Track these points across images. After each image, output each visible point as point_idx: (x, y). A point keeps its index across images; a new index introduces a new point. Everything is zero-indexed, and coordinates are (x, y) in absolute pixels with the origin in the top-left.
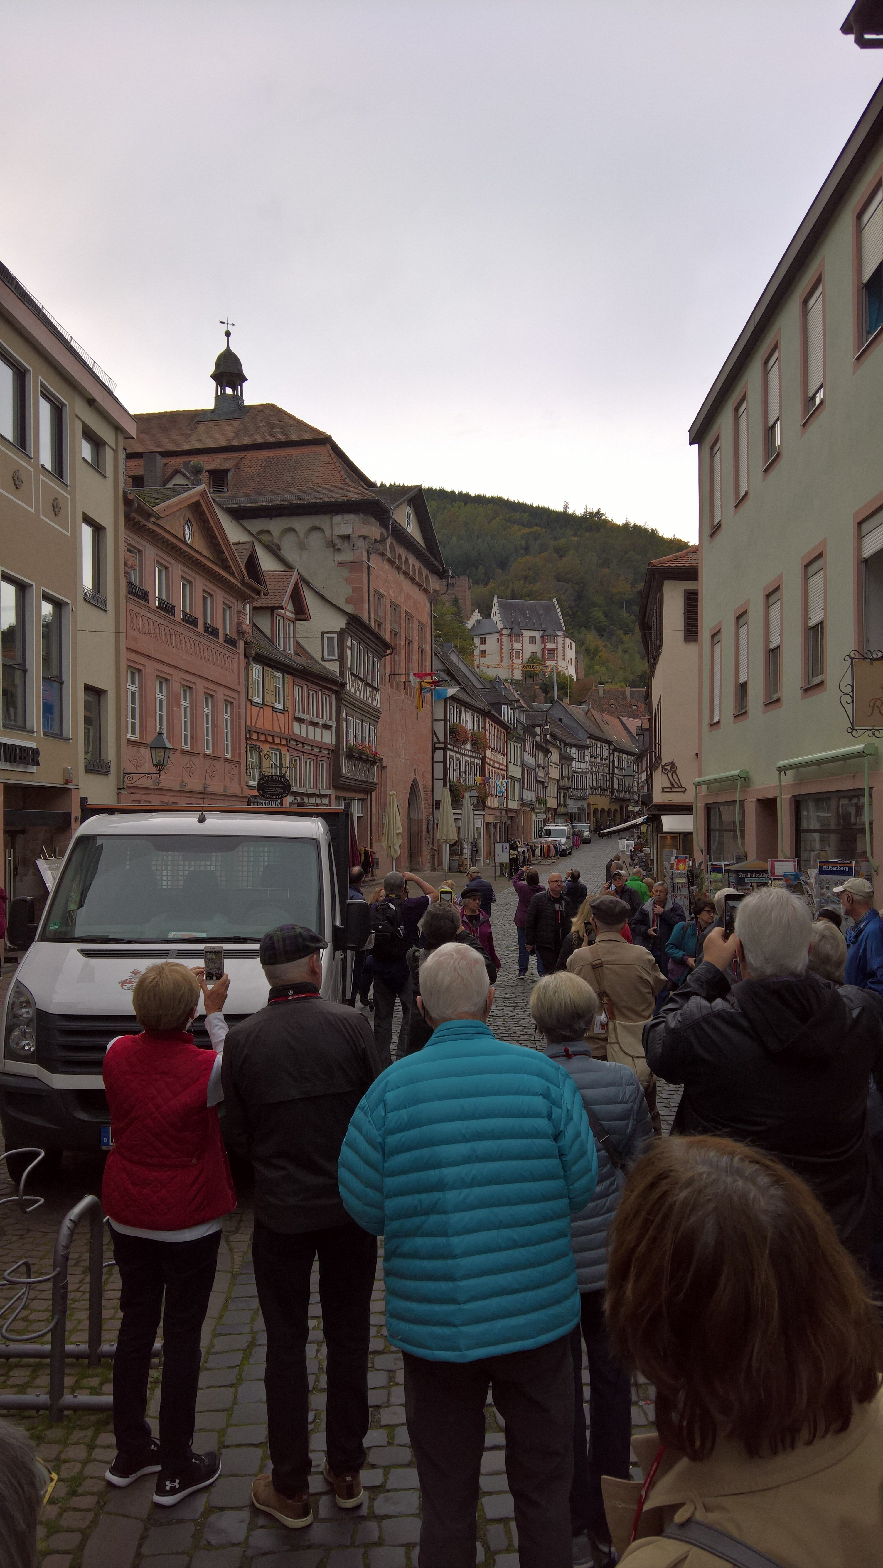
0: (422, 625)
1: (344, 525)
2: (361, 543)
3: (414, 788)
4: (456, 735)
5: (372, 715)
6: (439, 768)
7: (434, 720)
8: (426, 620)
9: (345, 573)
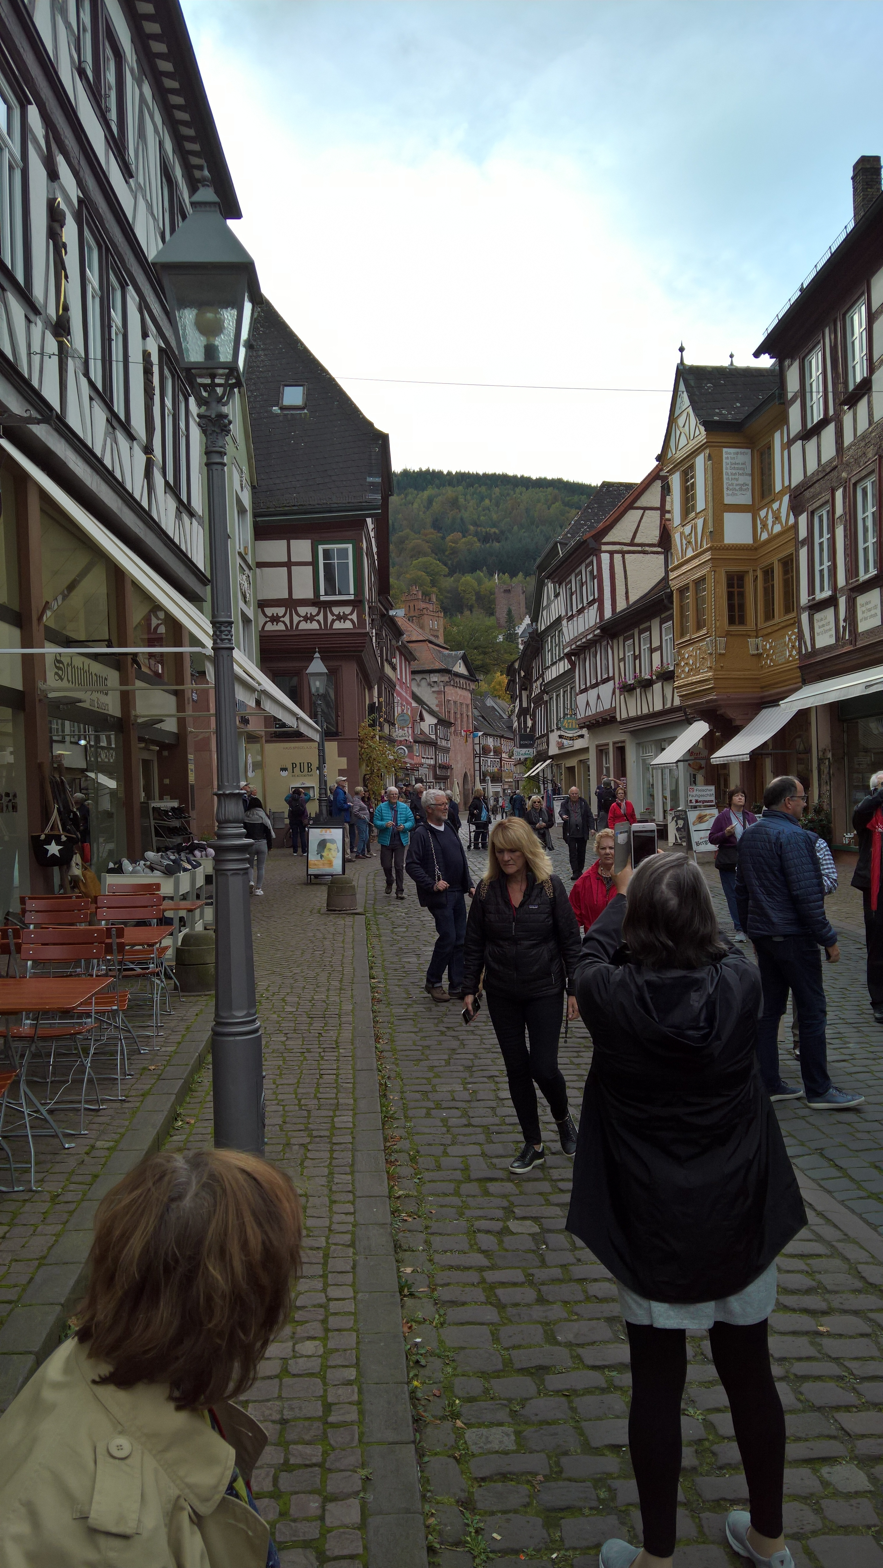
0: (467, 705)
1: (435, 678)
2: (442, 684)
3: (465, 775)
4: (485, 750)
5: (446, 750)
6: (477, 765)
7: (474, 744)
8: (469, 702)
9: (436, 695)
